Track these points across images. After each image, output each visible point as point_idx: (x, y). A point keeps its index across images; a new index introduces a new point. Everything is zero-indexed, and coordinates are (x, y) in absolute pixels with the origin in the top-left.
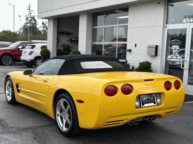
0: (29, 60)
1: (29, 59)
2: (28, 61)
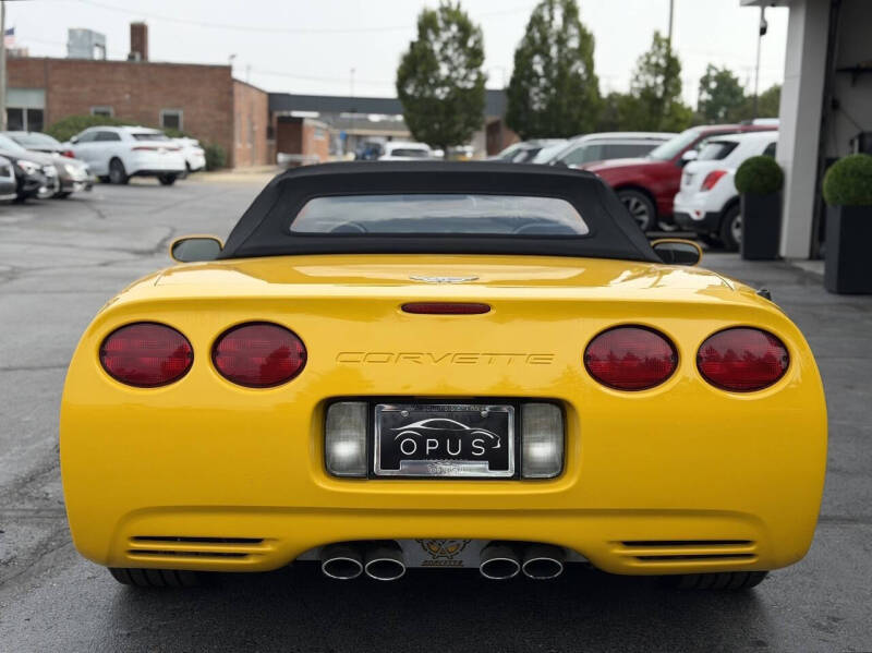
0: (698, 213)
1: (698, 209)
2: (695, 217)
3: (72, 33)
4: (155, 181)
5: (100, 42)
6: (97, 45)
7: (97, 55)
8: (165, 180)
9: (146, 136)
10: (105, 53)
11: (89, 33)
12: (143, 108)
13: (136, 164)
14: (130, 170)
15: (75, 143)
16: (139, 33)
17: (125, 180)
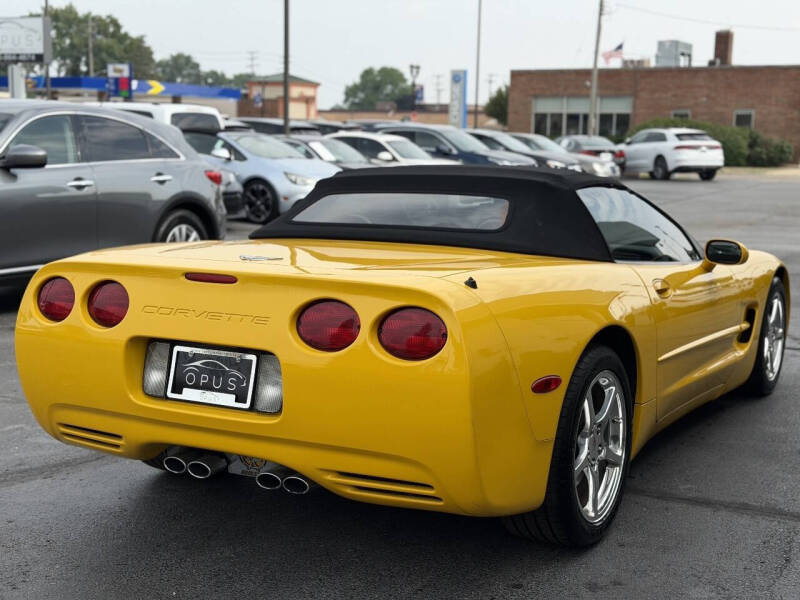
3: (661, 44)
4: (695, 176)
5: (686, 51)
6: (683, 54)
7: (683, 62)
8: (705, 176)
9: (691, 136)
10: (690, 61)
11: (676, 44)
12: (719, 109)
13: (678, 161)
14: (671, 166)
15: (629, 144)
16: (723, 41)
17: (666, 176)
